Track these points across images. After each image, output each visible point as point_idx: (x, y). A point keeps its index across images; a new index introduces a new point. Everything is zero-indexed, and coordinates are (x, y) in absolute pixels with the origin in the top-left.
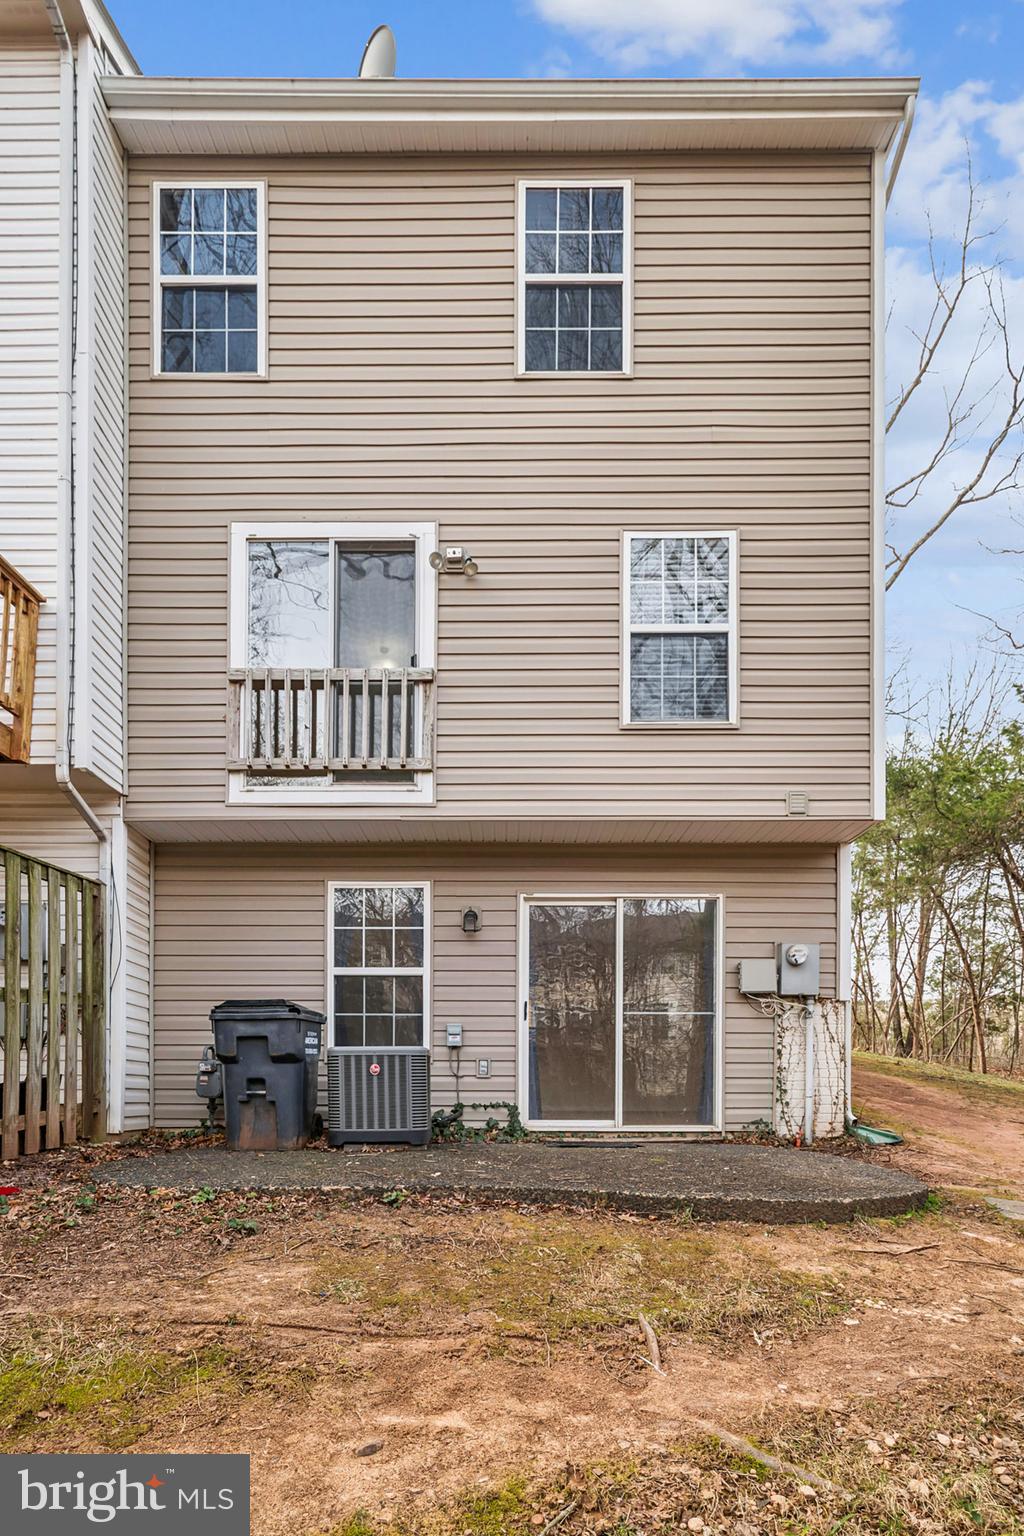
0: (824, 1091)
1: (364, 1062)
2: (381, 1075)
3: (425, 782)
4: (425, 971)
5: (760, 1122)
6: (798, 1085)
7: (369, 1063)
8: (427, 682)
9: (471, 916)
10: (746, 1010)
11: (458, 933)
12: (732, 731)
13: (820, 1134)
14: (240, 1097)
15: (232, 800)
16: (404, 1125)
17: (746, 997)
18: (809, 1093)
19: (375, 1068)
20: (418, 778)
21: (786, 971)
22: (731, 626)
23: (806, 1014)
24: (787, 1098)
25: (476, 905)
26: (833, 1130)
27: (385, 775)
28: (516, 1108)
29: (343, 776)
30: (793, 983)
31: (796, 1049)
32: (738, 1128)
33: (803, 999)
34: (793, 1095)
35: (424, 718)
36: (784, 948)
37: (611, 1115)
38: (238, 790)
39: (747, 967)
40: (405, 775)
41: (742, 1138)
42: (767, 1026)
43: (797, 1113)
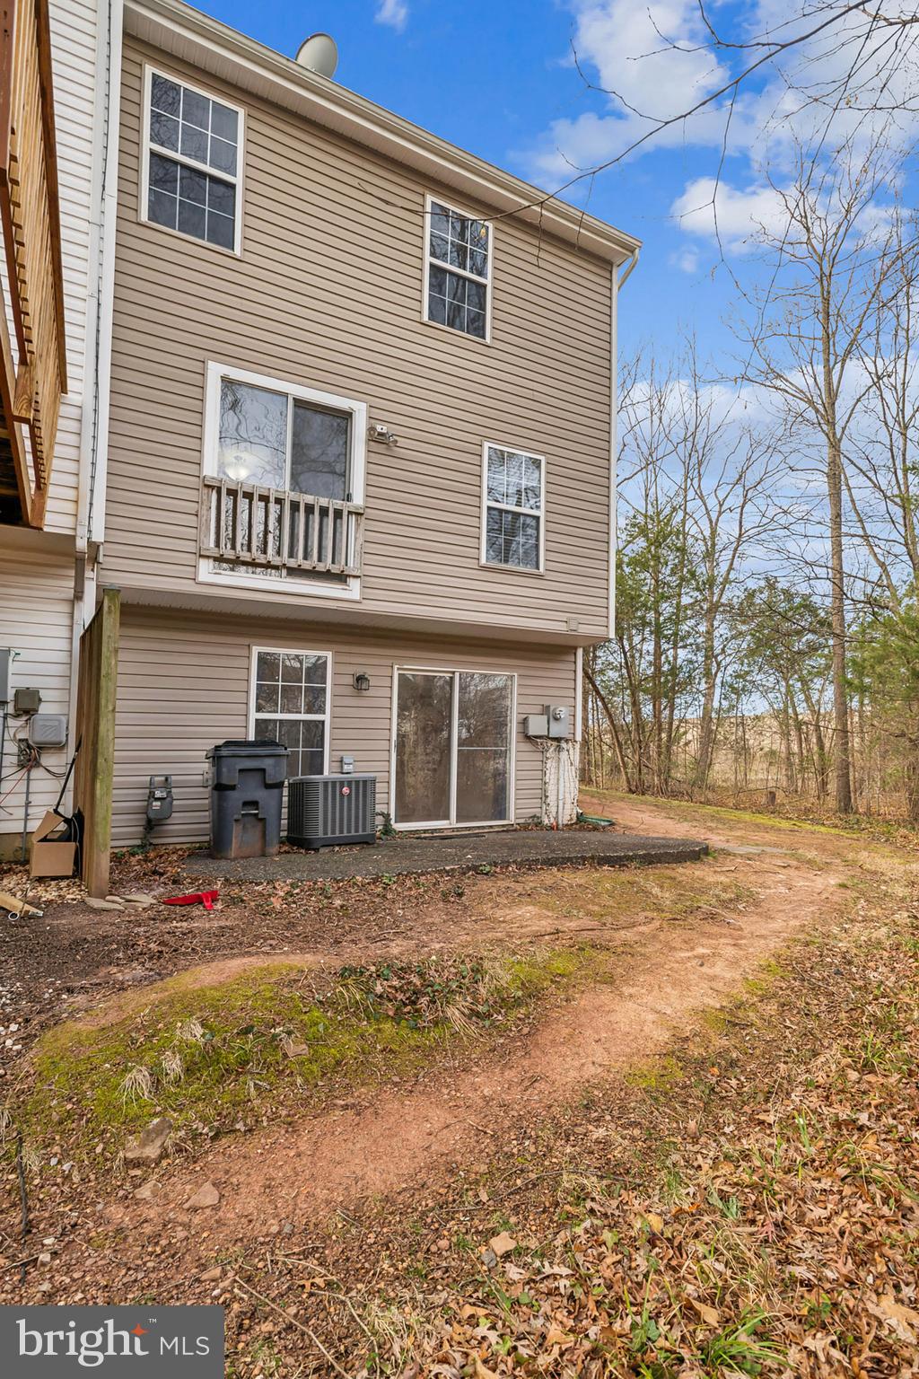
0: (567, 795)
1: (338, 785)
2: (350, 795)
3: (355, 585)
4: (326, 718)
5: (534, 816)
6: (555, 792)
7: (342, 787)
8: (358, 514)
9: (360, 679)
10: (527, 746)
11: (350, 690)
12: (540, 577)
13: (565, 822)
14: (236, 817)
15: (201, 578)
16: (364, 830)
17: (529, 738)
18: (561, 797)
19: (345, 790)
20: (351, 581)
21: (552, 723)
22: (541, 513)
23: (559, 749)
24: (548, 801)
25: (368, 671)
26: (571, 819)
27: (327, 576)
28: (389, 815)
29: (294, 572)
30: (556, 730)
31: (553, 770)
32: (522, 821)
33: (558, 740)
34: (552, 799)
35: (356, 539)
36: (552, 708)
37: (447, 817)
38: (206, 571)
39: (532, 719)
40: (341, 578)
41: (525, 827)
42: (538, 756)
43: (553, 810)
